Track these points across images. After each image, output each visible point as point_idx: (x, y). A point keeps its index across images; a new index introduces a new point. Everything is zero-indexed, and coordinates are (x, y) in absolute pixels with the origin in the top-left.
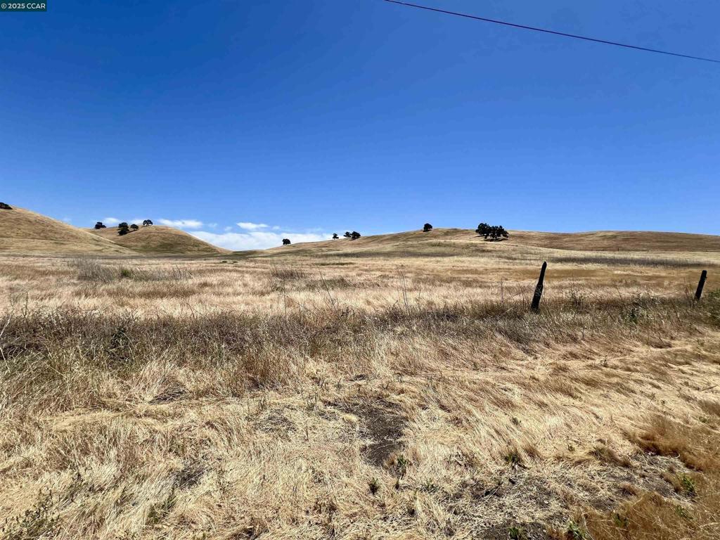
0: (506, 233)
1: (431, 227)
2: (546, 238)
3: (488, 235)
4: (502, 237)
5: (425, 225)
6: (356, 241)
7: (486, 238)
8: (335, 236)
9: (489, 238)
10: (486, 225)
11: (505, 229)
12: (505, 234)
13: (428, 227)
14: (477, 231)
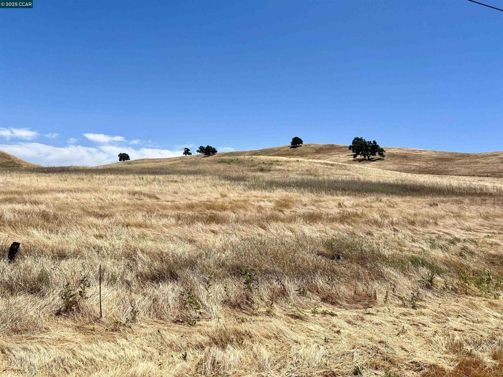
0: (382, 150)
1: (301, 142)
2: (436, 159)
3: (358, 154)
4: (377, 156)
5: (293, 139)
6: (211, 158)
7: (355, 156)
8: (187, 152)
9: (359, 157)
10: (361, 139)
11: (381, 145)
12: (381, 152)
13: (296, 142)
14: (350, 148)
